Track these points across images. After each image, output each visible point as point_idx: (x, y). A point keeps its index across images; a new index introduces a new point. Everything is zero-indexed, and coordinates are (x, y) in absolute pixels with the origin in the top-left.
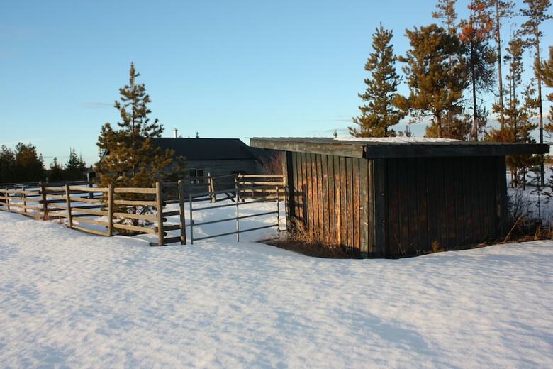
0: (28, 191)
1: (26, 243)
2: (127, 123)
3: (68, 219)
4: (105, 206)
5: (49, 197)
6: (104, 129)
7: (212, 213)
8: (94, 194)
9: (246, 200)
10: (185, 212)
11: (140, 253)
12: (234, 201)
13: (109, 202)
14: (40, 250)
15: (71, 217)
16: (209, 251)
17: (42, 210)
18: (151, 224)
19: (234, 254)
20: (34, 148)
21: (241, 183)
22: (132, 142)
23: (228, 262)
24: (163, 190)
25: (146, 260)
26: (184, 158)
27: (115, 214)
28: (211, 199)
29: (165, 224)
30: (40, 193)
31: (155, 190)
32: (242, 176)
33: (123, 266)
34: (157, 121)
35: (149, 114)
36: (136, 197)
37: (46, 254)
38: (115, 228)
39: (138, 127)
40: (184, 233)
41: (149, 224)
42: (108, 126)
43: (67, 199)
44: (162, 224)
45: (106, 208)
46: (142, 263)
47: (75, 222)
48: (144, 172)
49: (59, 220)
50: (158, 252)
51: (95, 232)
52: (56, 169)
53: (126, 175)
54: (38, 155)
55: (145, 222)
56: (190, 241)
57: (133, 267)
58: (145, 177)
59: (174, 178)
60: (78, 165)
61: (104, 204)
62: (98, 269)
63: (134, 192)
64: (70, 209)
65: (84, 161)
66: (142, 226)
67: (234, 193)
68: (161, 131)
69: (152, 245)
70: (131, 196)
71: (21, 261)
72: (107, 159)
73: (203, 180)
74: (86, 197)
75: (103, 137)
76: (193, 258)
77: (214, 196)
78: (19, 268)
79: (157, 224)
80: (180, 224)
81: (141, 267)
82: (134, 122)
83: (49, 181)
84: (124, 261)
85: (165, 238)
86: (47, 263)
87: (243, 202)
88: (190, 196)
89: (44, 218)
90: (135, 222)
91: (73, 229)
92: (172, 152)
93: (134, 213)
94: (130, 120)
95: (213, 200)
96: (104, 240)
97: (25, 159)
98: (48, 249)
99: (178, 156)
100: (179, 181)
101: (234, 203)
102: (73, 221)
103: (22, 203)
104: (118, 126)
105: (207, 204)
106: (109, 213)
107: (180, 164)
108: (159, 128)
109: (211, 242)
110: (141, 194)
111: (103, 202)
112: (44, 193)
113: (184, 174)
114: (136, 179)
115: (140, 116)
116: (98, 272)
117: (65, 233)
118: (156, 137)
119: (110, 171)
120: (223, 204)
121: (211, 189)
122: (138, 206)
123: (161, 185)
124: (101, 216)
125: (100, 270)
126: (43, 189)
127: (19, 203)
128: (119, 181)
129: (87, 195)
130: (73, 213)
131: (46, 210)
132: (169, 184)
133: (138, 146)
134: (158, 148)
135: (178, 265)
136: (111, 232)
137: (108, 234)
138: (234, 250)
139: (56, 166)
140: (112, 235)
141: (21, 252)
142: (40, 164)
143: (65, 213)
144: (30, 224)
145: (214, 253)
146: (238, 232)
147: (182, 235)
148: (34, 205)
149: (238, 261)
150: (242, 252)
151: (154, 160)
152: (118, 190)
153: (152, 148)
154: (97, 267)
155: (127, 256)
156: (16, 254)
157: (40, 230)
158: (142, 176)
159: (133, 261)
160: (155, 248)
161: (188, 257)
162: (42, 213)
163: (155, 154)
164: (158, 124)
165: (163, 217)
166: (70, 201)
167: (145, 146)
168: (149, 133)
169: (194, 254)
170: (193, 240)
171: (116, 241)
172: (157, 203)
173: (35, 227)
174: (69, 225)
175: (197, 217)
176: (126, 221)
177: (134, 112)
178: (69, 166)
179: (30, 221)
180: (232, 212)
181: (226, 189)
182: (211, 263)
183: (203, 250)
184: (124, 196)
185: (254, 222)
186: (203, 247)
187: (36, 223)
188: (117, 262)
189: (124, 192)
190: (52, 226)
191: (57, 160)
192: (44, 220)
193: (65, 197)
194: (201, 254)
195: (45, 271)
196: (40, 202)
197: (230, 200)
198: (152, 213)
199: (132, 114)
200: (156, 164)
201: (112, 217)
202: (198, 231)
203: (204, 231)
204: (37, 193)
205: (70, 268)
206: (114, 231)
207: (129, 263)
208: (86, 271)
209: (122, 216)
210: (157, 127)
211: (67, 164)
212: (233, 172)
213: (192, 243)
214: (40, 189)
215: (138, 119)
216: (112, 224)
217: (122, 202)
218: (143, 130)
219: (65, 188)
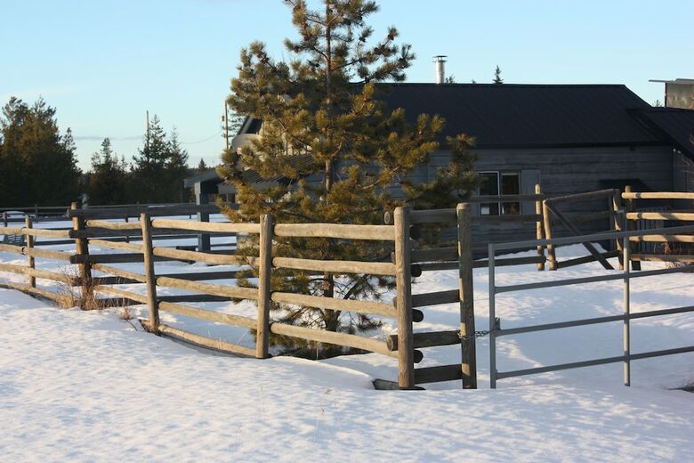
0: (41, 230)
1: (38, 370)
2: (310, 42)
3: (148, 307)
4: (249, 274)
5: (96, 247)
6: (246, 60)
7: (546, 298)
8: (213, 240)
9: (646, 266)
10: (476, 294)
11: (351, 407)
12: (608, 267)
13: (260, 262)
14: (77, 389)
15: (157, 301)
16: (546, 409)
17: (77, 282)
18: (373, 326)
19: (618, 420)
20: (51, 112)
21: (632, 216)
22: (324, 95)
23: (604, 443)
24: (413, 231)
25: (366, 426)
26: (470, 141)
27: (277, 297)
28: (542, 260)
29: (418, 327)
30: (73, 233)
31: (392, 232)
32: (633, 195)
33: (304, 443)
34: (392, 34)
35: (372, 15)
36: (334, 249)
37: (96, 403)
38: (275, 335)
39: (342, 52)
40: (470, 355)
41: (367, 326)
42: (258, 49)
43: (144, 251)
44: (409, 327)
45: (251, 280)
46: (355, 436)
47: (167, 316)
48: (359, 179)
49: (121, 310)
50: (400, 407)
51: (219, 345)
52: (108, 171)
53: (307, 189)
54: (62, 132)
55: (357, 321)
56: (488, 378)
57: (333, 445)
58: (361, 192)
59: (442, 196)
60: (168, 161)
61: (246, 267)
62: (234, 447)
63: (330, 234)
64: (154, 280)
65: (182, 148)
66: (351, 331)
67: (607, 244)
68: (404, 62)
69: (378, 385)
70: (322, 248)
71: (29, 418)
72: (255, 142)
73: (517, 206)
74: (192, 249)
75: (244, 81)
76: (501, 426)
77: (552, 253)
78: (23, 436)
79: (392, 327)
80: (462, 328)
81: (355, 447)
82: (329, 37)
83: (90, 202)
84: (307, 428)
85: (416, 366)
86: (99, 427)
87: (637, 271)
88: (491, 248)
89: (83, 305)
90: (331, 321)
91: (159, 334)
92: (437, 123)
93: (329, 294)
94: (318, 33)
95: (549, 264)
96: (248, 366)
97: (27, 143)
98: (96, 388)
99: (454, 136)
100: (460, 207)
101: (609, 272)
102: (160, 312)
103: (25, 262)
104: (285, 49)
105: (530, 274)
106: (260, 293)
107: (458, 158)
108: (399, 55)
109: (547, 382)
110: (348, 241)
111: (243, 261)
112: (83, 235)
113: (467, 184)
114: (336, 200)
115: (347, 22)
116: (237, 454)
117: (143, 345)
118: (389, 80)
119: (262, 175)
120: (578, 276)
121: (543, 230)
122: (338, 274)
123: (407, 217)
124: (238, 300)
125: (242, 449)
126: (82, 225)
127: (14, 262)
128: (287, 205)
129: (194, 242)
130: (160, 291)
131: (87, 281)
132: (428, 215)
133: (341, 105)
134: (397, 113)
135: (459, 446)
136: (265, 348)
137: (258, 352)
138: (619, 409)
139: (108, 163)
140: (267, 356)
141: (27, 392)
142: (66, 158)
143: (140, 291)
144: (45, 319)
145: (559, 416)
146: (628, 358)
147: (464, 361)
148: (56, 268)
149: (635, 444)
150: (644, 416)
151: (384, 147)
152: (285, 229)
153: (378, 113)
154: (231, 441)
155: (313, 415)
156: (14, 400)
157: (73, 334)
158: (352, 189)
159: (333, 430)
160: (390, 393)
161: (484, 424)
162: (78, 291)
163: (387, 130)
164: (397, 42)
165: (413, 308)
166: (154, 258)
167: (362, 105)
168: (372, 68)
169: (502, 415)
170: (495, 376)
171: (281, 370)
172: (396, 268)
173: (60, 328)
174: (150, 323)
175: (508, 309)
176: (304, 318)
177: (329, 11)
178: (142, 163)
179: (46, 310)
180: (605, 298)
181: (585, 232)
182: (554, 445)
183: (527, 405)
184: (300, 246)
185: (672, 330)
186: (527, 397)
187: (62, 317)
188: (287, 429)
189: (304, 234)
190: (103, 326)
191: (111, 148)
192: (83, 308)
193: (139, 246)
194: (522, 415)
195: (94, 449)
196: (74, 260)
197: (597, 264)
198: (377, 296)
199: (323, 15)
200: (389, 158)
201: (269, 305)
202: (510, 351)
203: (524, 349)
204: (65, 236)
205: (161, 441)
206: (272, 343)
207: (321, 435)
208: (204, 452)
209: (294, 301)
210: (394, 51)
211: (139, 156)
212: (605, 184)
213: (493, 386)
214: (74, 224)
215: (342, 31)
216: (267, 324)
217: (298, 263)
218: (354, 62)
219: (139, 222)
